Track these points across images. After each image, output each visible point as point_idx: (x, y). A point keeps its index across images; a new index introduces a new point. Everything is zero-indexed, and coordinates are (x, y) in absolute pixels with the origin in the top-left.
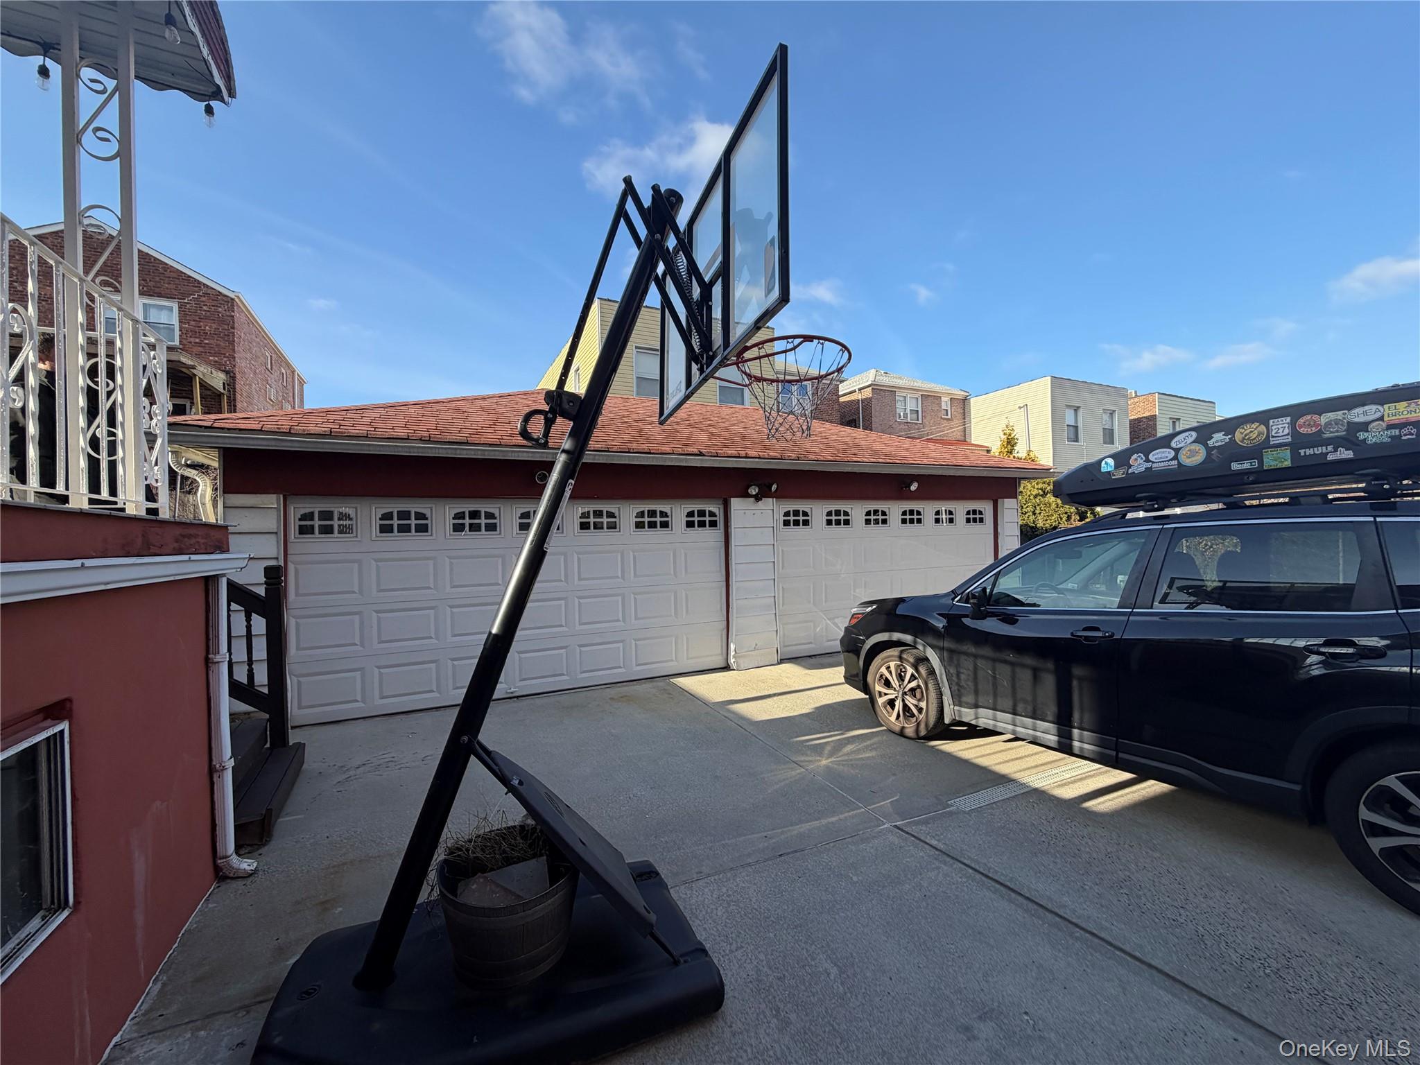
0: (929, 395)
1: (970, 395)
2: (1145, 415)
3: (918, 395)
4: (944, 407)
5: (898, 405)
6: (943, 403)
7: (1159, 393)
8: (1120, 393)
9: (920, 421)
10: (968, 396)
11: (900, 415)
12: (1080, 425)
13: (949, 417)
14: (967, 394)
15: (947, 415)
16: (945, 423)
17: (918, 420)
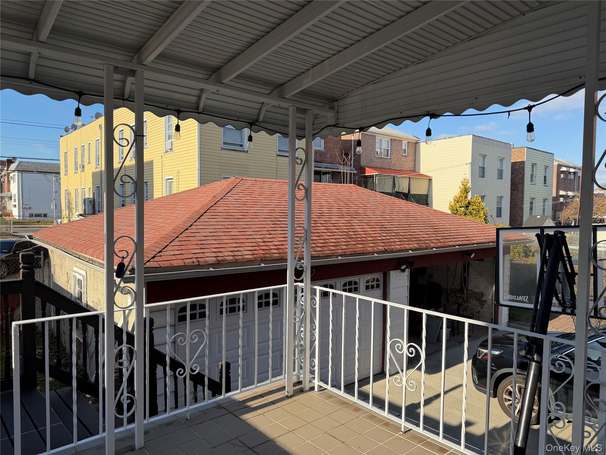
0: (395, 139)
1: (420, 140)
2: (518, 161)
3: (388, 139)
4: (404, 147)
5: (377, 145)
6: (403, 144)
7: (527, 147)
8: (507, 146)
9: (389, 157)
10: (418, 141)
11: (377, 152)
12: (486, 166)
13: (406, 155)
14: (418, 140)
15: (405, 153)
16: (404, 159)
17: (388, 156)
